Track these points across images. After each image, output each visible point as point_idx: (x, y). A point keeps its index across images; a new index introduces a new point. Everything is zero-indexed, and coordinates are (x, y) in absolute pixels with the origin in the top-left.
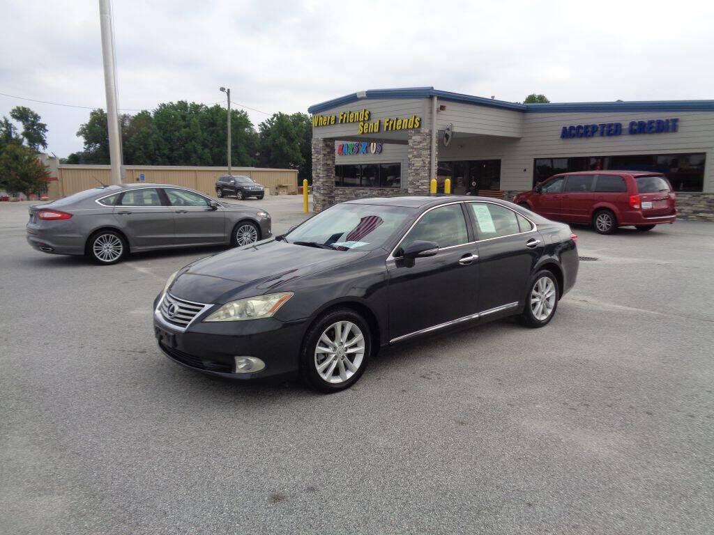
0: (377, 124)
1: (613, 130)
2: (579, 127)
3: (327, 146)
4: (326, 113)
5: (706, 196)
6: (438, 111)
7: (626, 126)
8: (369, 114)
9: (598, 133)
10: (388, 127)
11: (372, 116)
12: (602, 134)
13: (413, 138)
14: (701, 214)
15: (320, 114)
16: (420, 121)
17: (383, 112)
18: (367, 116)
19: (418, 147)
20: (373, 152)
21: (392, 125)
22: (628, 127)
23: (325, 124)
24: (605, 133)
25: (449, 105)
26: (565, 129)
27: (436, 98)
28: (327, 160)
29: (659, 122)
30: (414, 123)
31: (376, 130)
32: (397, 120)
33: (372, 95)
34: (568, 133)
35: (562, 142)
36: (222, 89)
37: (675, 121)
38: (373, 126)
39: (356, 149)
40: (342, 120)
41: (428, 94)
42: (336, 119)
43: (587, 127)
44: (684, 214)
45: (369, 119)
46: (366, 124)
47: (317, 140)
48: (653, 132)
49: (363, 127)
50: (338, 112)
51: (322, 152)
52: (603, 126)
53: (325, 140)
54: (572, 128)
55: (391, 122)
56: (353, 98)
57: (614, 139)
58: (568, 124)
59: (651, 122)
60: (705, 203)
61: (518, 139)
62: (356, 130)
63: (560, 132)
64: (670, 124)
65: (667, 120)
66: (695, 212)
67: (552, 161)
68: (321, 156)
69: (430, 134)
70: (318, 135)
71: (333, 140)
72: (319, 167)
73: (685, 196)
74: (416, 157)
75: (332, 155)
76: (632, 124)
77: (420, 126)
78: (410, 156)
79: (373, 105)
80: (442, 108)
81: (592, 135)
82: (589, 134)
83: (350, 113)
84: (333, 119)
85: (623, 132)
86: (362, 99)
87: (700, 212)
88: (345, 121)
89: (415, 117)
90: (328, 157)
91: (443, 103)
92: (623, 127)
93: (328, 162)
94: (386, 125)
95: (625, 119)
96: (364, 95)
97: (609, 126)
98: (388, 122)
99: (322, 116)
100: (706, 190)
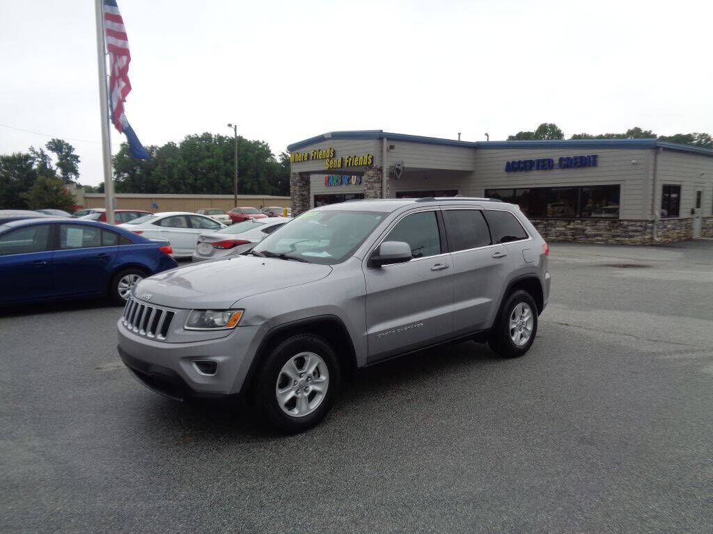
0: (340, 160)
1: (546, 165)
2: (520, 162)
3: (302, 179)
4: (300, 151)
5: (622, 222)
6: (388, 150)
7: (556, 161)
8: (334, 152)
9: (535, 168)
10: (348, 163)
11: (337, 154)
12: (538, 169)
13: (367, 172)
14: (618, 239)
15: (296, 152)
16: (372, 159)
17: (345, 151)
18: (332, 153)
19: (372, 180)
20: (354, 183)
21: (351, 161)
22: (557, 162)
23: (299, 160)
24: (540, 167)
25: (397, 145)
26: (508, 163)
27: (385, 140)
28: (303, 191)
29: (582, 158)
30: (368, 161)
31: (339, 165)
32: (355, 157)
33: (336, 136)
34: (511, 167)
35: (506, 175)
36: (230, 125)
37: (595, 157)
38: (337, 163)
39: (339, 181)
40: (313, 157)
41: (380, 136)
42: (309, 155)
43: (525, 162)
44: (605, 238)
45: (334, 156)
46: (332, 161)
47: (295, 173)
48: (578, 167)
49: (329, 163)
50: (310, 150)
51: (298, 184)
52: (539, 161)
53: (301, 174)
54: (514, 163)
55: (350, 159)
56: (321, 139)
57: (548, 172)
58: (510, 160)
59: (576, 158)
60: (621, 228)
61: (473, 172)
62: (324, 166)
63: (504, 167)
64: (591, 160)
65: (589, 157)
66: (614, 236)
68: (297, 188)
69: (381, 170)
70: (296, 169)
71: (308, 173)
72: (296, 197)
74: (370, 189)
75: (307, 187)
76: (561, 160)
77: (372, 163)
78: (365, 188)
79: (337, 145)
80: (392, 147)
81: (530, 169)
82: (527, 168)
83: (320, 150)
84: (306, 156)
85: (555, 167)
86: (329, 139)
87: (618, 236)
88: (315, 158)
89: (369, 155)
90: (304, 189)
91: (392, 143)
92: (554, 162)
93: (304, 193)
94: (347, 161)
95: (555, 155)
96: (330, 136)
97: (543, 161)
98: (348, 159)
99: (298, 154)
100: (621, 217)
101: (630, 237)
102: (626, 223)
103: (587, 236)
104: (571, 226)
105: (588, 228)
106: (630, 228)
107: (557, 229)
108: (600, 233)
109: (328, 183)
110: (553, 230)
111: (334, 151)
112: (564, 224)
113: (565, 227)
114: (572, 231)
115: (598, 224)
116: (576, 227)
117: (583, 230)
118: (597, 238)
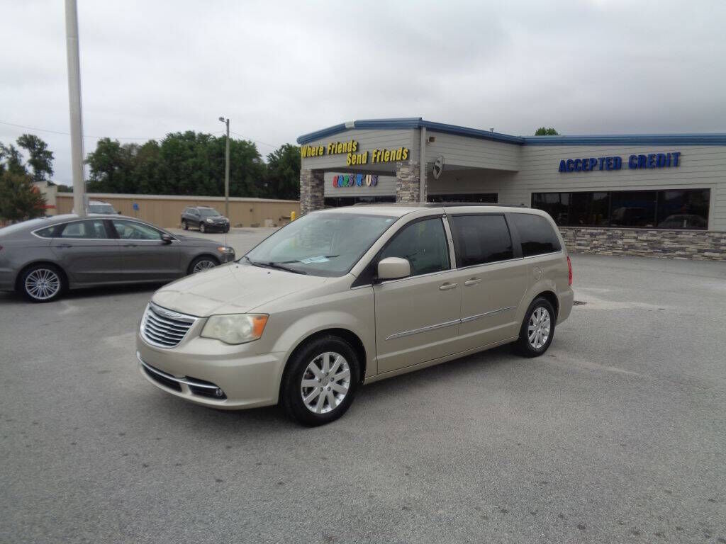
0: (365, 155)
1: (613, 164)
2: (578, 161)
3: (316, 177)
4: (312, 144)
5: (712, 234)
6: (427, 143)
7: (626, 160)
8: (358, 146)
9: (597, 167)
10: (376, 158)
11: (361, 147)
12: (601, 169)
13: (401, 170)
14: (706, 254)
15: (308, 145)
16: (408, 153)
17: (372, 143)
18: (354, 146)
19: (407, 179)
20: (368, 184)
21: (380, 156)
22: (628, 161)
23: (313, 155)
24: (604, 167)
25: (439, 137)
26: (563, 162)
27: (424, 129)
28: (315, 192)
29: (660, 156)
30: (402, 155)
31: (364, 162)
32: (385, 151)
33: (360, 125)
34: (566, 167)
35: (559, 175)
36: (222, 119)
37: (677, 155)
38: (361, 158)
39: (351, 181)
40: (330, 151)
41: (417, 125)
42: (325, 149)
43: (585, 161)
44: (688, 253)
45: (357, 150)
46: (354, 156)
47: (306, 171)
48: (654, 167)
49: (351, 158)
50: (326, 143)
51: (310, 184)
52: (602, 160)
53: (314, 171)
54: (570, 161)
55: (379, 154)
56: (341, 129)
57: (614, 173)
58: (566, 158)
59: (652, 156)
60: (710, 241)
61: (517, 172)
62: (345, 162)
63: (558, 166)
64: (672, 158)
65: (669, 154)
66: (700, 251)
67: (560, 196)
68: (309, 188)
69: (418, 167)
70: (307, 166)
71: (322, 171)
72: (307, 199)
73: (689, 234)
74: (404, 190)
75: (321, 187)
76: (632, 158)
77: (408, 158)
78: (398, 189)
79: (361, 136)
80: (432, 139)
81: (591, 169)
82: (588, 168)
83: (339, 143)
84: (321, 150)
85: (623, 166)
86: (351, 129)
87: (706, 251)
88: (333, 152)
89: (403, 149)
90: (316, 189)
91: (433, 134)
92: (623, 161)
93: (317, 194)
94: (374, 156)
95: (624, 153)
96: (352, 126)
97: (609, 159)
98: (376, 153)
99: (310, 147)
100: (711, 227)
101: (723, 252)
102: (717, 235)
103: (665, 251)
104: (644, 237)
105: (666, 240)
106: (723, 241)
107: (625, 240)
108: (683, 246)
110: (620, 242)
111: (358, 144)
112: (635, 235)
113: (636, 238)
114: (646, 244)
115: (679, 236)
116: (650, 238)
117: (660, 242)
118: (678, 253)
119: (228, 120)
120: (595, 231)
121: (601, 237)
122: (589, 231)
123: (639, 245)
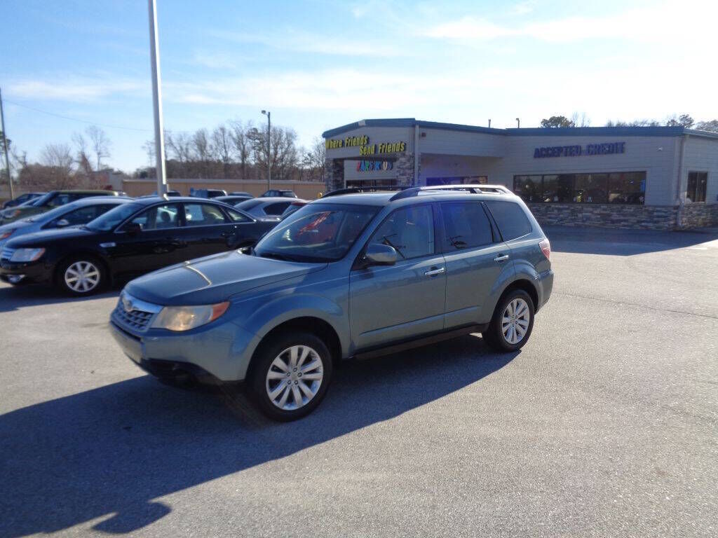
0: (374, 147)
1: (575, 151)
2: (548, 149)
3: (337, 165)
4: (335, 138)
5: (647, 208)
6: (420, 138)
7: (584, 148)
9: (563, 154)
10: (381, 150)
11: (371, 141)
12: (566, 155)
13: (400, 159)
14: (643, 224)
15: (332, 138)
16: (405, 146)
17: (379, 137)
18: (365, 140)
19: (404, 167)
20: (385, 168)
21: (385, 148)
22: (586, 148)
23: (334, 147)
24: (568, 153)
25: (428, 131)
26: (537, 150)
27: (417, 127)
29: (609, 145)
30: (401, 147)
31: (373, 153)
32: (388, 144)
33: (370, 123)
34: (539, 153)
35: (534, 160)
36: (264, 112)
37: (623, 144)
38: (371, 150)
39: (371, 166)
40: (347, 144)
41: (411, 123)
42: (343, 142)
43: (554, 148)
44: (630, 224)
45: (368, 143)
46: (365, 148)
47: (329, 160)
48: (606, 153)
49: (363, 150)
50: (345, 136)
51: (333, 170)
52: (566, 148)
53: (335, 160)
54: (542, 149)
55: (384, 146)
56: (355, 126)
57: (576, 158)
58: (539, 146)
59: (603, 145)
60: (646, 213)
61: (500, 159)
62: (358, 152)
63: (532, 152)
64: (619, 146)
65: (616, 144)
66: (639, 222)
68: (331, 174)
69: (413, 157)
70: (330, 156)
71: (342, 160)
72: (330, 183)
73: (630, 209)
74: (402, 175)
75: (341, 173)
76: (589, 146)
77: (405, 150)
78: (398, 174)
79: (370, 131)
80: (424, 135)
81: (558, 156)
82: (556, 154)
83: (354, 138)
84: (340, 143)
85: (583, 153)
86: (363, 126)
87: (644, 221)
88: (349, 145)
89: (401, 142)
90: (337, 174)
91: (424, 130)
92: (582, 149)
93: (338, 179)
94: (380, 148)
95: (583, 142)
96: (364, 124)
97: (571, 147)
98: (381, 146)
99: (333, 141)
100: (646, 203)
101: (656, 222)
102: (651, 209)
103: (613, 222)
104: (598, 211)
105: (615, 213)
106: (655, 214)
108: (626, 218)
109: (359, 169)
110: (580, 215)
111: (368, 138)
112: (591, 209)
113: (592, 212)
114: (599, 216)
115: (624, 210)
116: (602, 212)
117: (609, 215)
118: (622, 223)
119: (269, 113)
120: (561, 207)
121: (566, 211)
122: (557, 206)
123: (593, 217)
